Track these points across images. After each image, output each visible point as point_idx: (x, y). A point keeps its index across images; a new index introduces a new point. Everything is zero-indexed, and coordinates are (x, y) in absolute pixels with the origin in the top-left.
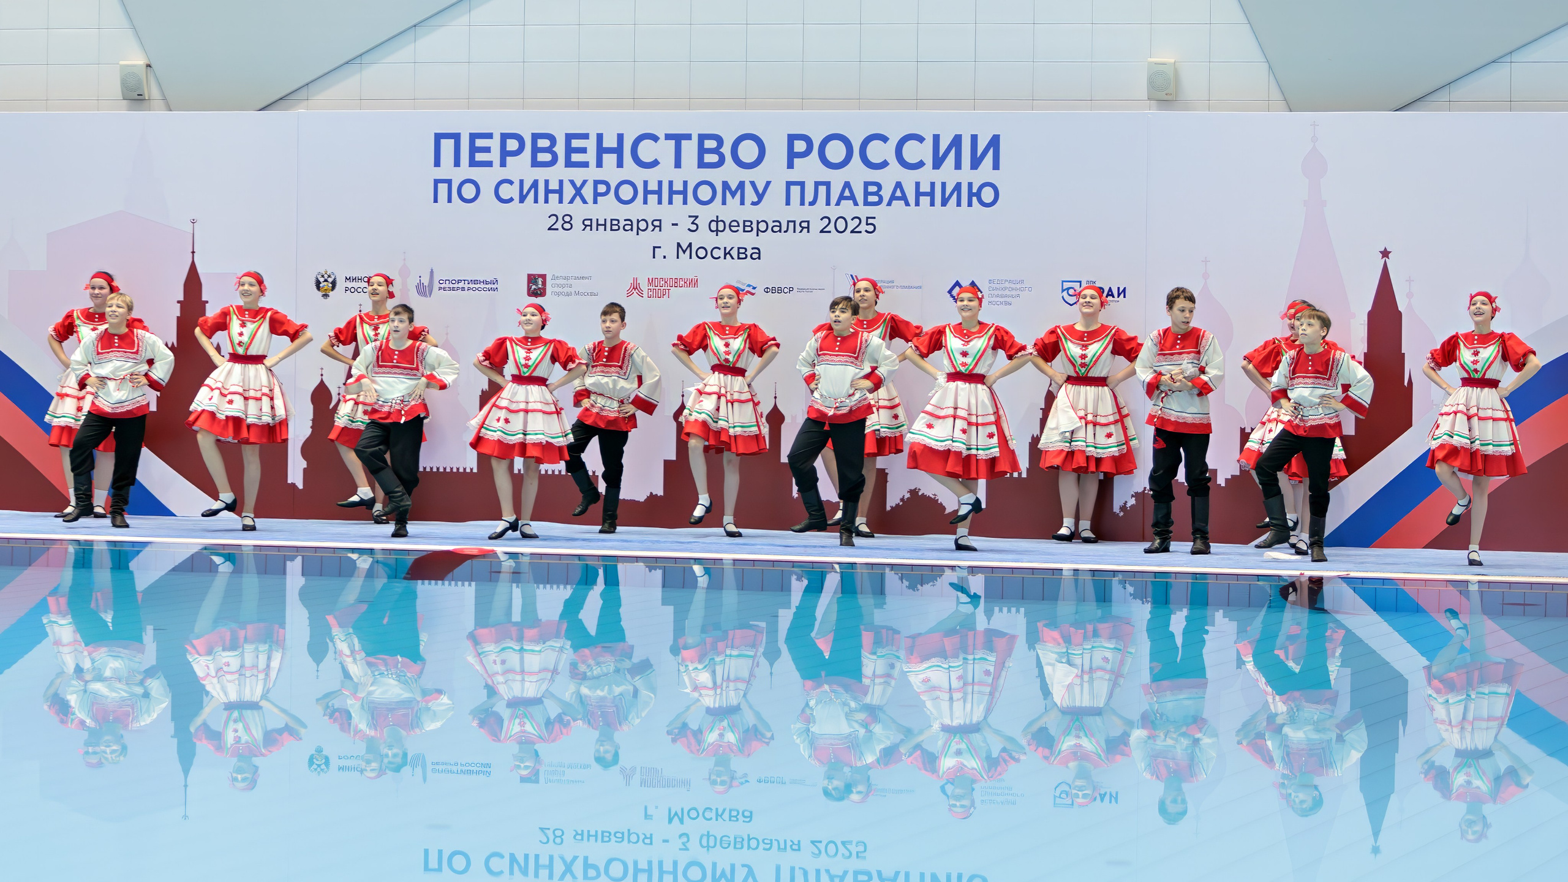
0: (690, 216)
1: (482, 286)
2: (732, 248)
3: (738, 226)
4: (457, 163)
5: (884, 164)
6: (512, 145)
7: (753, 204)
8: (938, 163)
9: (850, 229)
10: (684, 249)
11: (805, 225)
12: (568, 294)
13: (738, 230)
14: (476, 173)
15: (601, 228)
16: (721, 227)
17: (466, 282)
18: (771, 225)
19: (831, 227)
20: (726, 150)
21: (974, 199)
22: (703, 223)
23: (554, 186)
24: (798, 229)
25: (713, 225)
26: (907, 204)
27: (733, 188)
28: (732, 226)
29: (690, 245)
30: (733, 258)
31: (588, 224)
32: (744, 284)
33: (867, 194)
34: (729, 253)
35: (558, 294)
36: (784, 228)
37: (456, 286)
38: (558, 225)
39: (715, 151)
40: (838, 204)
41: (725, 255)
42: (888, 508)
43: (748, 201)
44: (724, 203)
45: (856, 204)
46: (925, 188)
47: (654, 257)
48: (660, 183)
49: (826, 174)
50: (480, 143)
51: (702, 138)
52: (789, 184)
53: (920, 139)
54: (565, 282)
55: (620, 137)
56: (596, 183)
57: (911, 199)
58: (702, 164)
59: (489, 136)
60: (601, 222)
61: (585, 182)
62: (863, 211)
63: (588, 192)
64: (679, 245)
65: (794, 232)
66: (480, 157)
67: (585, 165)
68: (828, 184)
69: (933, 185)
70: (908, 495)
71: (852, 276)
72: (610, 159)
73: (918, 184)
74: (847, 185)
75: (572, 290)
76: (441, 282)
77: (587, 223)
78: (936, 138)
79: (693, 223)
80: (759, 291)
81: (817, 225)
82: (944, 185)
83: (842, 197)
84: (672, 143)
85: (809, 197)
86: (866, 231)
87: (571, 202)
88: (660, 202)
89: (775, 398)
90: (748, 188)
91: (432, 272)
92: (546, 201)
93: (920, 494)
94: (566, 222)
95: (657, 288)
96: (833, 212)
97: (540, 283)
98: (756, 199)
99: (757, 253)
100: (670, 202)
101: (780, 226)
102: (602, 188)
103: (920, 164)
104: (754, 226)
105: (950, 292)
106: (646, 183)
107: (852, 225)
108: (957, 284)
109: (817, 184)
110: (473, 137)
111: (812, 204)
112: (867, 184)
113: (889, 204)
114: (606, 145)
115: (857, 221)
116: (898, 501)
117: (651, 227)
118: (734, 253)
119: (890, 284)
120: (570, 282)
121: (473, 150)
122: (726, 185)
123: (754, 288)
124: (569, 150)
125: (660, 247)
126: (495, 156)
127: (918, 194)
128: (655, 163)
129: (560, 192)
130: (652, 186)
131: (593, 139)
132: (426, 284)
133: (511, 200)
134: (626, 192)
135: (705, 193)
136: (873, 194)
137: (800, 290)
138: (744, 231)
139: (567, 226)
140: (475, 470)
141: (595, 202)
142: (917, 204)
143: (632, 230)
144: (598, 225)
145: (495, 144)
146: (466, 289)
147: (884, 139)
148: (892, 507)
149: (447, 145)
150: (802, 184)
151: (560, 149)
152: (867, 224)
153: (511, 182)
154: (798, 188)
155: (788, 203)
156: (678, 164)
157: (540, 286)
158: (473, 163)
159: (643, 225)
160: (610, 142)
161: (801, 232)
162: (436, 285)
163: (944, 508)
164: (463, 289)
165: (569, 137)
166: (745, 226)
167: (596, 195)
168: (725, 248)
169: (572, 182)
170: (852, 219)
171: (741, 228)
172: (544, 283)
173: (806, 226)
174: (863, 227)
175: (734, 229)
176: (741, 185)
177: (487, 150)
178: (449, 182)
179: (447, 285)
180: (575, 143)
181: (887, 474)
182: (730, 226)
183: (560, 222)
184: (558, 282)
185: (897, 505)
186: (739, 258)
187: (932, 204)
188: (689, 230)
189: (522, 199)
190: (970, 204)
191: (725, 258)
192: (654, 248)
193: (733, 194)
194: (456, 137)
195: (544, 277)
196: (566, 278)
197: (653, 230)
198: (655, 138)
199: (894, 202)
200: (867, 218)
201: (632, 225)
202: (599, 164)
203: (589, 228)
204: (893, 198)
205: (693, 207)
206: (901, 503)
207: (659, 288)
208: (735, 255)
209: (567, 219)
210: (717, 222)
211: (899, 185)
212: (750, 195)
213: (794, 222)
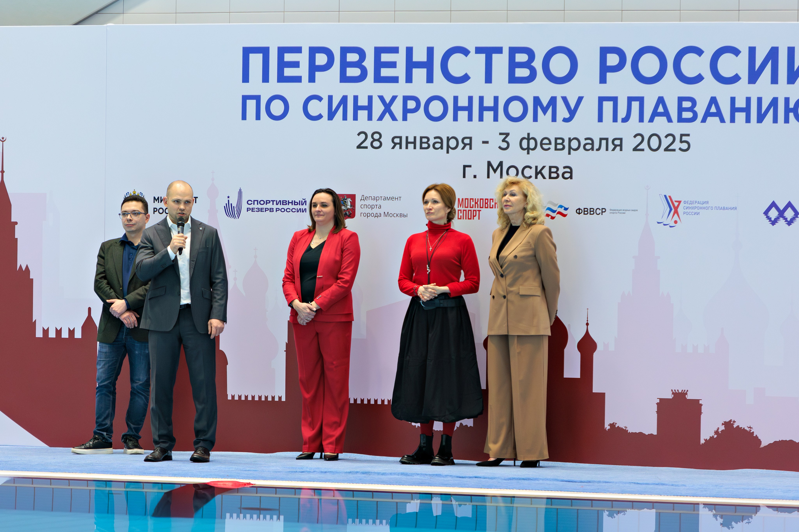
0: (501, 134)
1: (291, 207)
2: (544, 167)
3: (550, 143)
4: (266, 79)
5: (699, 79)
6: (321, 59)
7: (565, 120)
8: (754, 77)
9: (664, 145)
10: (495, 168)
11: (617, 142)
12: (377, 216)
13: (549, 149)
14: (285, 89)
15: (411, 146)
16: (532, 145)
17: (275, 203)
18: (583, 142)
19: (644, 145)
20: (538, 64)
21: (791, 115)
22: (514, 140)
23: (363, 102)
24: (611, 146)
25: (525, 143)
26: (722, 120)
27: (545, 104)
28: (544, 144)
29: (501, 164)
30: (544, 178)
31: (397, 142)
32: (555, 205)
33: (681, 110)
34: (540, 172)
35: (367, 215)
36: (596, 146)
37: (265, 206)
38: (367, 143)
39: (527, 65)
40: (651, 120)
41: (537, 174)
42: (702, 441)
43: (560, 117)
44: (535, 119)
45: (670, 120)
46: (741, 103)
47: (464, 177)
48: (470, 99)
49: (639, 89)
50: (288, 57)
51: (513, 51)
52: (601, 100)
53: (736, 52)
54: (374, 203)
55: (430, 51)
56: (406, 99)
57: (726, 112)
58: (513, 79)
59: (298, 50)
60: (411, 139)
61: (394, 98)
62: (678, 128)
63: (397, 108)
64: (489, 164)
65: (607, 149)
66: (288, 72)
67: (395, 80)
68: (641, 100)
69: (748, 100)
70: (722, 428)
71: (665, 196)
72: (419, 74)
73: (733, 100)
74: (661, 100)
75: (381, 211)
76: (250, 202)
77: (397, 140)
78: (752, 51)
79: (504, 140)
80: (571, 212)
81: (630, 143)
82: (760, 100)
83: (655, 114)
84: (483, 56)
85: (622, 113)
86: (680, 149)
87: (381, 118)
88: (470, 119)
89: (587, 324)
90: (560, 104)
91: (240, 192)
92: (355, 118)
93: (735, 426)
94: (374, 140)
95: (467, 209)
96: (647, 129)
97: (349, 204)
98: (567, 115)
99: (569, 173)
100: (481, 119)
101: (592, 144)
102: (411, 104)
103: (735, 79)
104: (566, 144)
105: (766, 213)
106: (456, 99)
107: (666, 142)
108: (773, 205)
109: (630, 100)
110: (282, 51)
111: (625, 120)
112: (681, 100)
113: (704, 120)
114: (416, 59)
115: (670, 139)
116: (712, 434)
117: (461, 145)
118: (546, 172)
119: (705, 205)
120: (379, 203)
121: (282, 64)
122: (537, 101)
123: (566, 209)
124: (379, 65)
125: (470, 166)
126: (303, 71)
127: (734, 110)
128: (465, 78)
129: (369, 108)
130: (463, 102)
131: (403, 52)
132: (234, 205)
133: (320, 117)
134: (436, 108)
135: (516, 109)
136: (687, 110)
137: (613, 211)
138: (556, 149)
139: (376, 144)
140: (284, 399)
141: (405, 118)
142: (733, 120)
143: (441, 148)
144: (407, 143)
145: (303, 58)
146: (275, 210)
147: (699, 52)
148: (706, 440)
149: (256, 60)
150: (614, 100)
151: (369, 64)
152: (681, 142)
153: (320, 99)
154: (611, 103)
155: (600, 119)
156: (488, 79)
157: (349, 207)
158: (282, 78)
159: (453, 143)
160: (420, 56)
161: (613, 150)
162: (245, 206)
163: (760, 442)
164: (271, 210)
165: (379, 51)
166: (556, 144)
167: (406, 111)
168: (536, 167)
169: (381, 98)
170: (666, 137)
171: (552, 146)
172: (353, 204)
173: (618, 144)
174: (677, 145)
175: (545, 147)
176: (553, 101)
177: (296, 64)
178: (257, 98)
179: (256, 206)
180: (385, 57)
181: (701, 405)
182: (542, 144)
183: (370, 139)
184: (367, 202)
185: (712, 438)
186: (550, 178)
187: (748, 120)
188: (500, 148)
189: (331, 116)
190: (787, 121)
191: (536, 178)
192: (465, 167)
193: (545, 111)
194: (265, 51)
195: (353, 197)
196: (376, 199)
197: (463, 148)
198: (465, 52)
199: (709, 119)
200: (682, 135)
201: (442, 143)
202: (409, 79)
203: (398, 146)
204: (708, 114)
205: (504, 124)
206: (715, 436)
207: (469, 209)
208: (547, 176)
209: (376, 136)
210: (528, 139)
211: (713, 101)
212: (562, 112)
213: (607, 139)
